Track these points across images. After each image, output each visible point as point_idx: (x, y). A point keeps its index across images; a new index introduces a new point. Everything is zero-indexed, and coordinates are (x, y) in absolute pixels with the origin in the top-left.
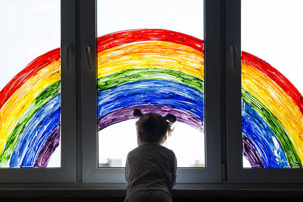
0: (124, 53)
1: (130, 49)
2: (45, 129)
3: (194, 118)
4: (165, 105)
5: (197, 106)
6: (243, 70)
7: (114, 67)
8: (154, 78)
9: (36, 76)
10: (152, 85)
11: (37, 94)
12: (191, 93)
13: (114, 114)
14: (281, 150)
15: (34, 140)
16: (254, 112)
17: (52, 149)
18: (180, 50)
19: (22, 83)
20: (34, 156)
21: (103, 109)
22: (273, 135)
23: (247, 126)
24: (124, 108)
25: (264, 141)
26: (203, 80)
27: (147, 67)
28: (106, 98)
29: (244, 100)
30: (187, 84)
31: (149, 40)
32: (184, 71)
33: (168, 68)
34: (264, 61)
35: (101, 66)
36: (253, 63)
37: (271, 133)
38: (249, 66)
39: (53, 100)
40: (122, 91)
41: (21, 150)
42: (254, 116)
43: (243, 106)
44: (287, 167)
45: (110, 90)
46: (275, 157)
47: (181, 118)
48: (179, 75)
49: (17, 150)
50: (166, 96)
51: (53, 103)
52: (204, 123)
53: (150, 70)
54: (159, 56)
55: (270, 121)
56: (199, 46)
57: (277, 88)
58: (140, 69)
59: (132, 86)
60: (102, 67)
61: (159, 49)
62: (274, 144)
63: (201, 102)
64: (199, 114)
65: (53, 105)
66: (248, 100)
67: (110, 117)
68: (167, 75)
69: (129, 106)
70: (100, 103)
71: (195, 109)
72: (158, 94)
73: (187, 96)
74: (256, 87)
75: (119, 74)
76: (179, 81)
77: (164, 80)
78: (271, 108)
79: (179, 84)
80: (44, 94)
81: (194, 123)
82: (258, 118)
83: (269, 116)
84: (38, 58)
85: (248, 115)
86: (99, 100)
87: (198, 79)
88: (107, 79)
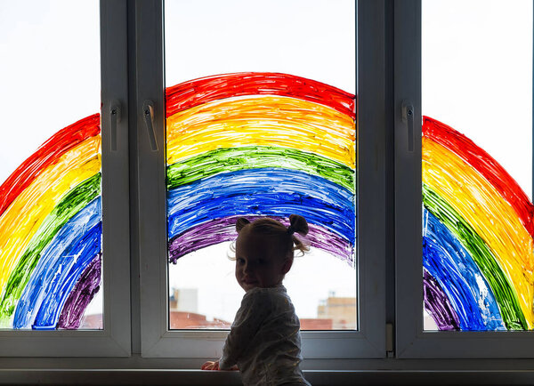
0: (213, 118)
1: (224, 110)
2: (75, 261)
3: (337, 239)
4: (286, 215)
5: (344, 218)
6: (425, 152)
7: (197, 144)
8: (268, 165)
9: (58, 165)
10: (264, 178)
11: (59, 199)
12: (333, 194)
13: (197, 233)
14: (490, 299)
15: (56, 280)
16: (445, 230)
17: (87, 296)
18: (314, 113)
19: (33, 178)
20: (56, 308)
21: (176, 223)
22: (477, 271)
23: (431, 255)
24: (214, 220)
25: (461, 283)
26: (355, 170)
27: (254, 145)
28: (182, 202)
29: (426, 207)
30: (327, 177)
31: (258, 93)
32: (320, 153)
33: (292, 148)
34: (463, 136)
35: (174, 141)
36: (443, 138)
37: (474, 268)
38: (435, 144)
39: (88, 209)
40: (211, 189)
41: (33, 298)
42: (444, 236)
43: (425, 217)
44: (500, 329)
45: (188, 187)
46: (480, 311)
47: (314, 240)
48: (311, 160)
49: (26, 298)
50: (288, 199)
51: (89, 214)
52: (355, 248)
53: (259, 151)
54: (276, 123)
55: (472, 247)
56: (347, 106)
57: (486, 186)
58: (243, 149)
59: (229, 179)
60: (175, 144)
61: (276, 111)
62: (478, 289)
63: (350, 211)
64: (346, 232)
65: (88, 218)
66: (433, 207)
67: (188, 238)
68: (290, 159)
69: (223, 217)
70: (172, 211)
71: (341, 224)
72: (273, 196)
73: (325, 199)
74: (448, 184)
75: (205, 157)
76: (312, 170)
77: (285, 170)
78: (474, 223)
79: (312, 176)
80: (72, 198)
81: (339, 250)
82: (450, 240)
83: (470, 238)
84: (61, 132)
85: (434, 235)
86: (169, 206)
87: (345, 168)
88: (184, 167)
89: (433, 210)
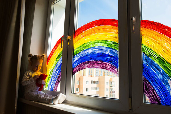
0: (83, 36)
1: (85, 33)
2: (57, 73)
3: (113, 67)
4: (99, 60)
5: (115, 59)
6: (142, 33)
7: (80, 43)
8: (95, 46)
10: (94, 50)
12: (112, 52)
13: (79, 67)
15: (54, 78)
16: (152, 61)
17: (59, 82)
18: (106, 28)
21: (75, 64)
22: (168, 78)
24: (82, 63)
25: (161, 83)
26: (118, 43)
28: (76, 59)
29: (144, 53)
30: (110, 47)
31: (93, 27)
32: (108, 40)
33: (101, 40)
36: (150, 26)
37: (166, 76)
38: (146, 29)
40: (82, 55)
41: (51, 82)
42: (152, 63)
43: (143, 57)
45: (77, 55)
47: (106, 67)
48: (105, 42)
49: (50, 82)
50: (99, 55)
52: (118, 70)
53: (93, 42)
54: (97, 34)
55: (165, 67)
58: (89, 42)
59: (86, 51)
60: (76, 44)
61: (97, 30)
62: (170, 86)
63: (117, 57)
64: (116, 64)
66: (147, 52)
67: (77, 68)
68: (100, 43)
69: (84, 62)
70: (74, 61)
71: (114, 62)
72: (96, 55)
73: (109, 54)
74: (153, 43)
75: (81, 46)
76: (106, 45)
77: (99, 47)
78: (165, 57)
79: (106, 47)
80: (58, 57)
81: (113, 70)
82: (155, 65)
83: (164, 63)
85: (147, 63)
86: (73, 60)
87: (115, 43)
88: (77, 49)
89: (147, 53)
